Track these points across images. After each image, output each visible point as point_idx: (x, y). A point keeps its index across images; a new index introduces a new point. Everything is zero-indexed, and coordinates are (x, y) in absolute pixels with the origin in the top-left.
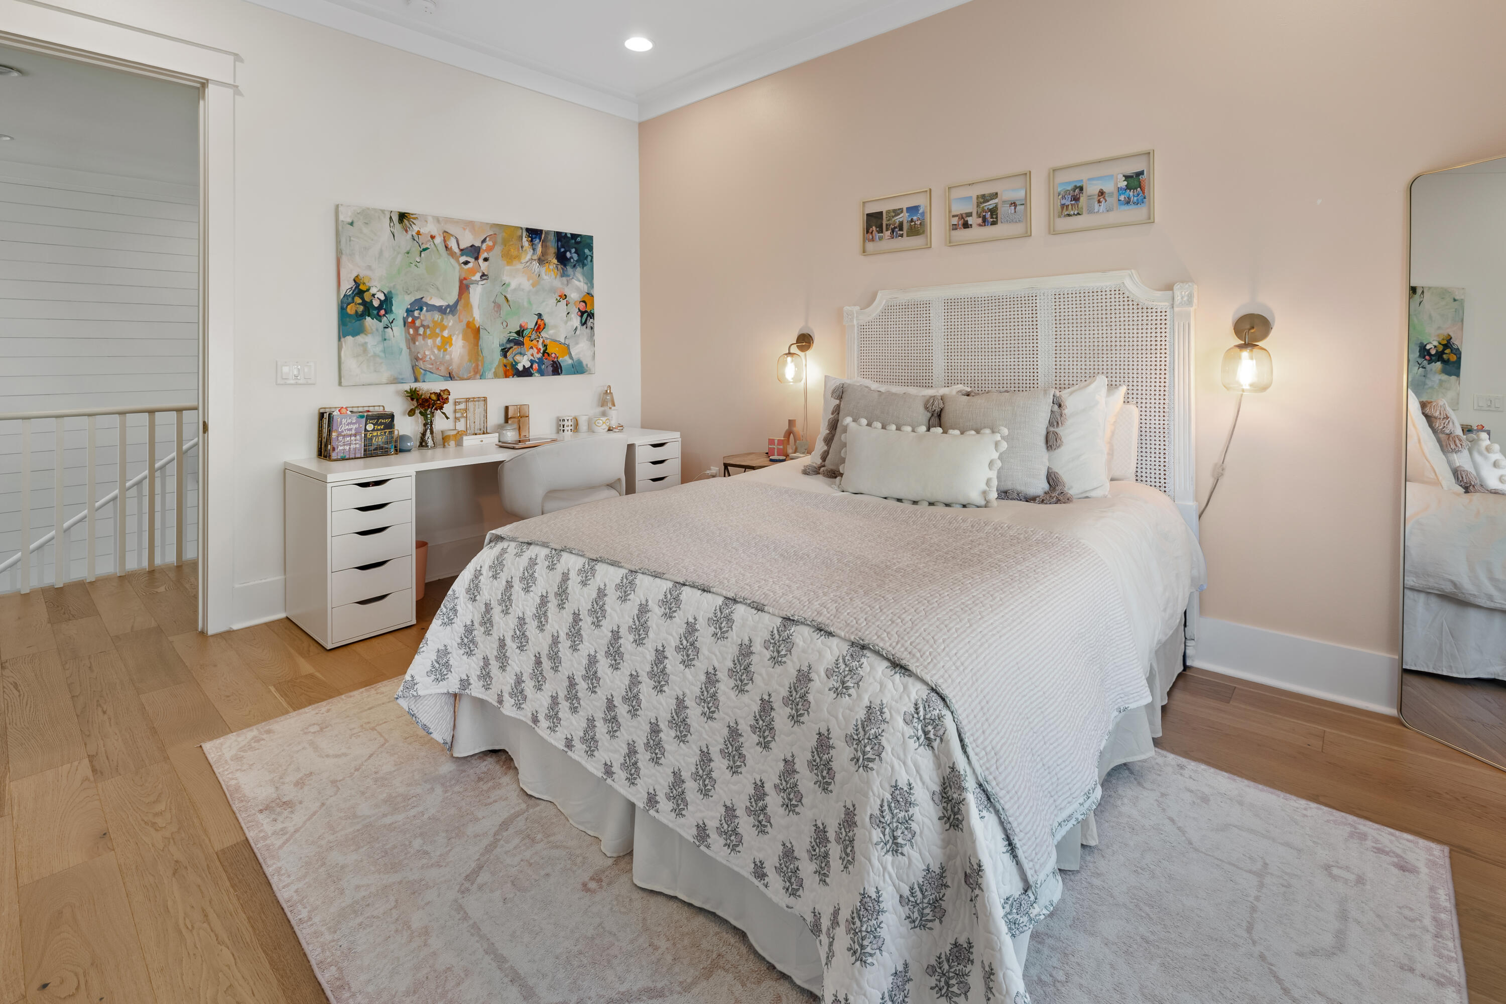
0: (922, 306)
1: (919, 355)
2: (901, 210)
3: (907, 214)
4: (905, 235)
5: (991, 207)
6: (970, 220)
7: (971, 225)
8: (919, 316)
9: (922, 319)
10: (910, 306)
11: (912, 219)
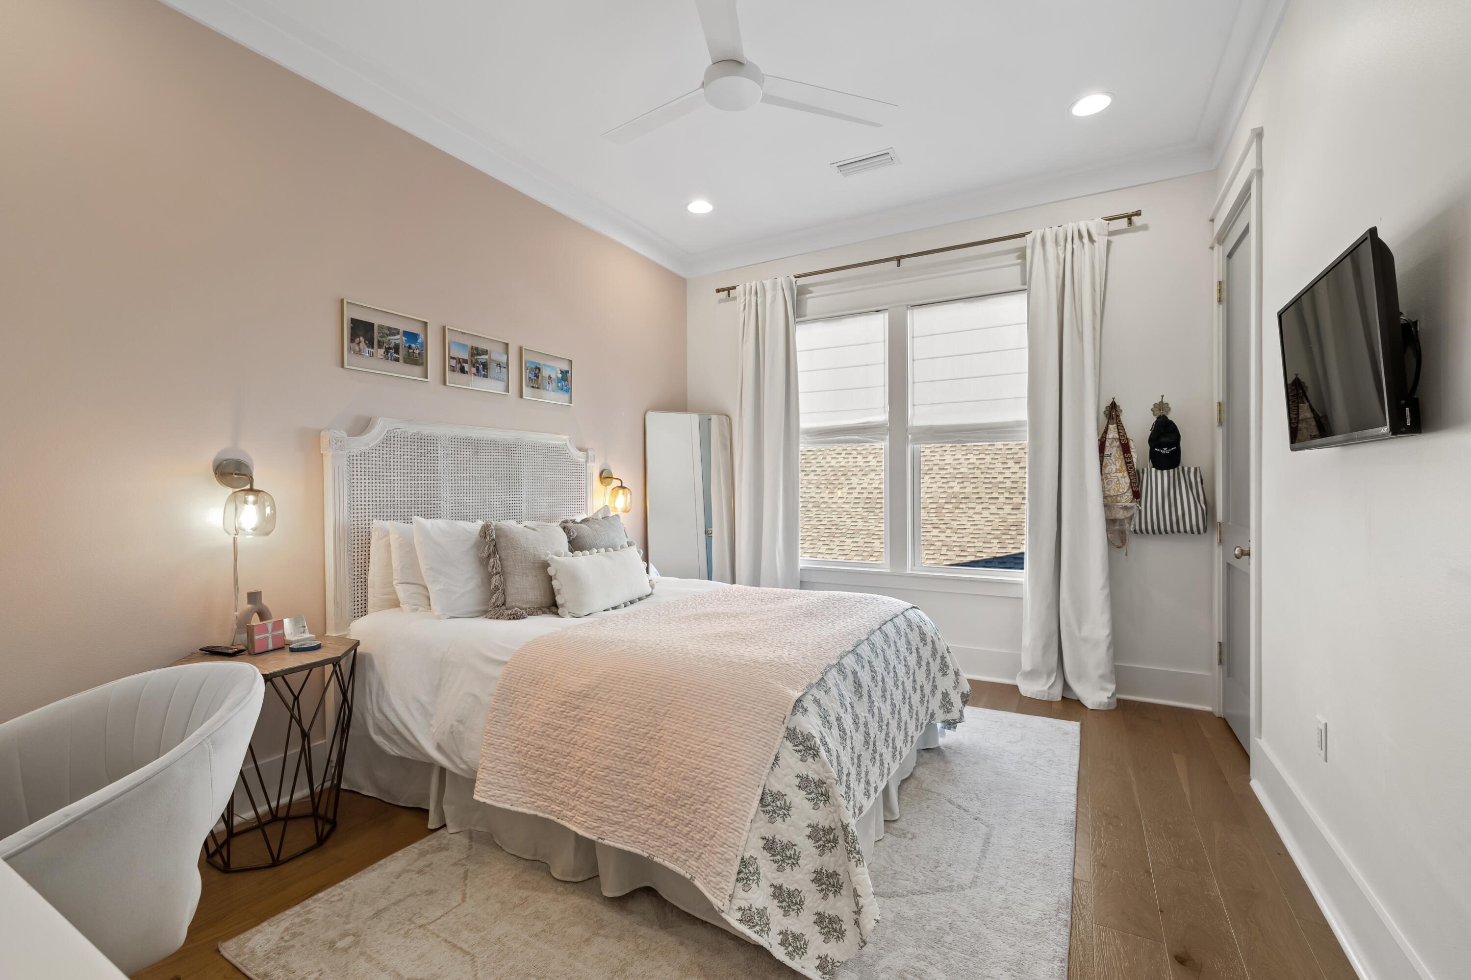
0: (429, 441)
1: (426, 492)
2: (397, 332)
3: (404, 339)
4: (401, 360)
5: (483, 361)
6: (466, 367)
7: (467, 372)
8: (426, 451)
9: (429, 455)
10: (416, 440)
11: (410, 346)
